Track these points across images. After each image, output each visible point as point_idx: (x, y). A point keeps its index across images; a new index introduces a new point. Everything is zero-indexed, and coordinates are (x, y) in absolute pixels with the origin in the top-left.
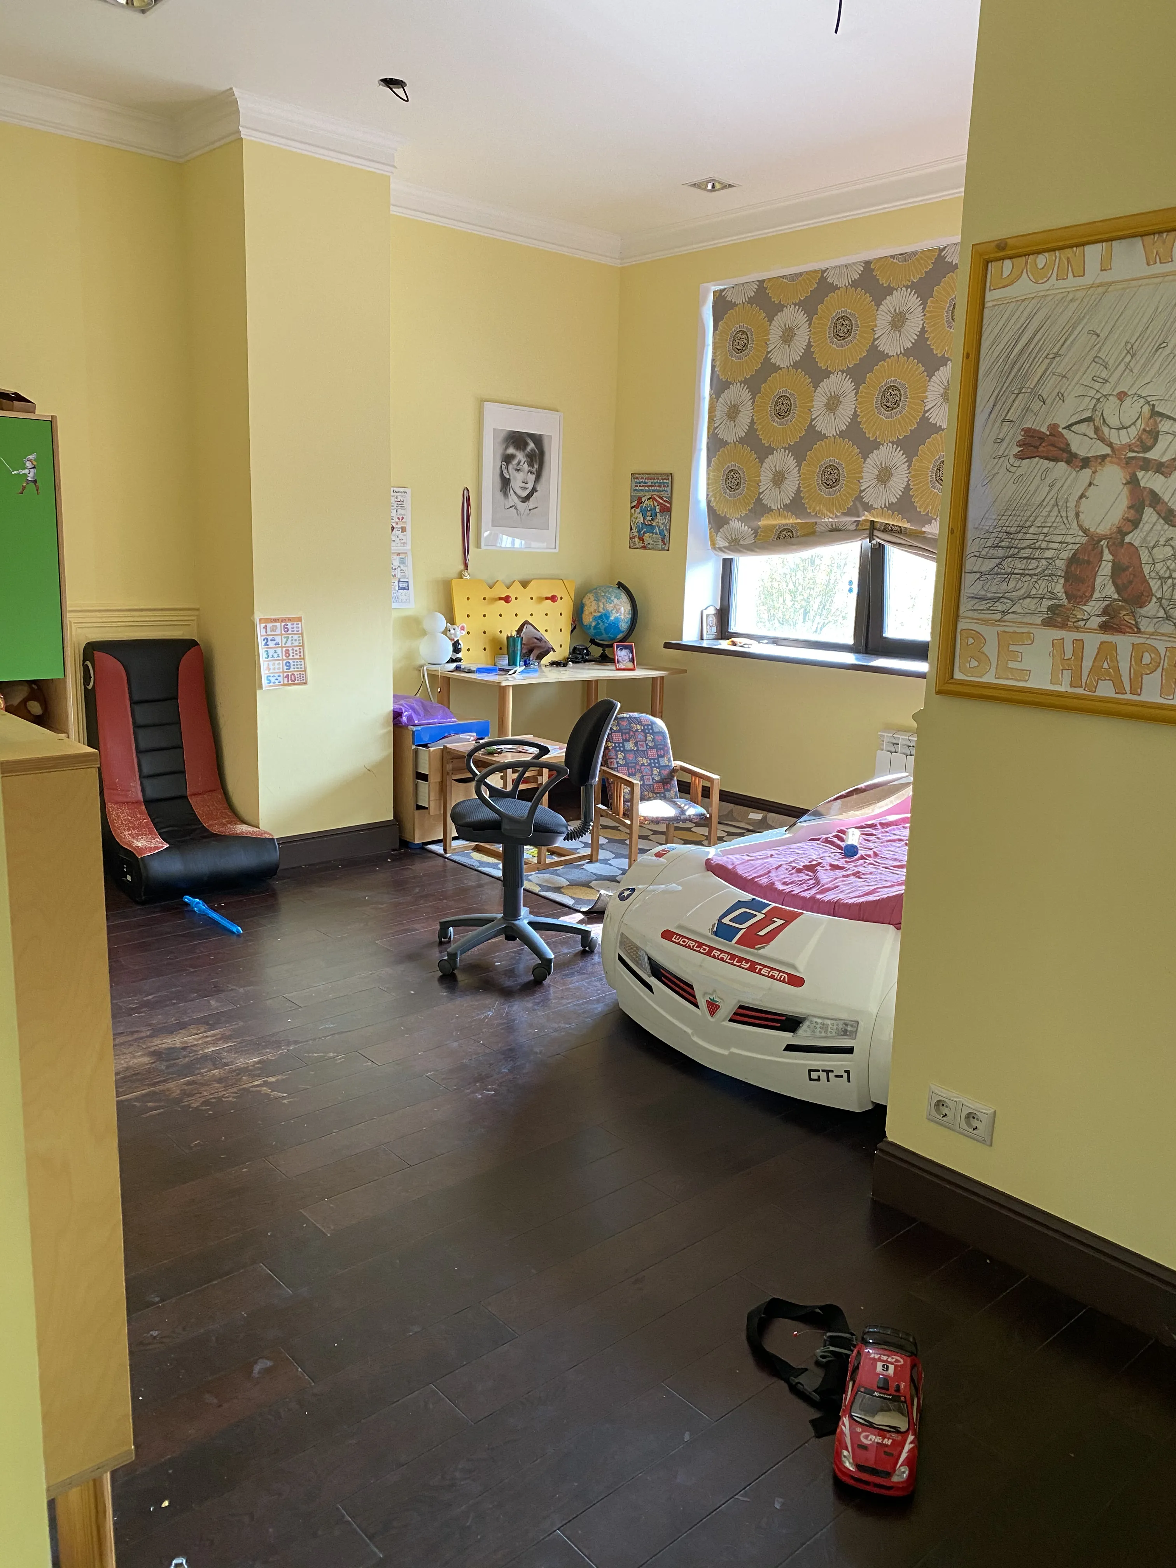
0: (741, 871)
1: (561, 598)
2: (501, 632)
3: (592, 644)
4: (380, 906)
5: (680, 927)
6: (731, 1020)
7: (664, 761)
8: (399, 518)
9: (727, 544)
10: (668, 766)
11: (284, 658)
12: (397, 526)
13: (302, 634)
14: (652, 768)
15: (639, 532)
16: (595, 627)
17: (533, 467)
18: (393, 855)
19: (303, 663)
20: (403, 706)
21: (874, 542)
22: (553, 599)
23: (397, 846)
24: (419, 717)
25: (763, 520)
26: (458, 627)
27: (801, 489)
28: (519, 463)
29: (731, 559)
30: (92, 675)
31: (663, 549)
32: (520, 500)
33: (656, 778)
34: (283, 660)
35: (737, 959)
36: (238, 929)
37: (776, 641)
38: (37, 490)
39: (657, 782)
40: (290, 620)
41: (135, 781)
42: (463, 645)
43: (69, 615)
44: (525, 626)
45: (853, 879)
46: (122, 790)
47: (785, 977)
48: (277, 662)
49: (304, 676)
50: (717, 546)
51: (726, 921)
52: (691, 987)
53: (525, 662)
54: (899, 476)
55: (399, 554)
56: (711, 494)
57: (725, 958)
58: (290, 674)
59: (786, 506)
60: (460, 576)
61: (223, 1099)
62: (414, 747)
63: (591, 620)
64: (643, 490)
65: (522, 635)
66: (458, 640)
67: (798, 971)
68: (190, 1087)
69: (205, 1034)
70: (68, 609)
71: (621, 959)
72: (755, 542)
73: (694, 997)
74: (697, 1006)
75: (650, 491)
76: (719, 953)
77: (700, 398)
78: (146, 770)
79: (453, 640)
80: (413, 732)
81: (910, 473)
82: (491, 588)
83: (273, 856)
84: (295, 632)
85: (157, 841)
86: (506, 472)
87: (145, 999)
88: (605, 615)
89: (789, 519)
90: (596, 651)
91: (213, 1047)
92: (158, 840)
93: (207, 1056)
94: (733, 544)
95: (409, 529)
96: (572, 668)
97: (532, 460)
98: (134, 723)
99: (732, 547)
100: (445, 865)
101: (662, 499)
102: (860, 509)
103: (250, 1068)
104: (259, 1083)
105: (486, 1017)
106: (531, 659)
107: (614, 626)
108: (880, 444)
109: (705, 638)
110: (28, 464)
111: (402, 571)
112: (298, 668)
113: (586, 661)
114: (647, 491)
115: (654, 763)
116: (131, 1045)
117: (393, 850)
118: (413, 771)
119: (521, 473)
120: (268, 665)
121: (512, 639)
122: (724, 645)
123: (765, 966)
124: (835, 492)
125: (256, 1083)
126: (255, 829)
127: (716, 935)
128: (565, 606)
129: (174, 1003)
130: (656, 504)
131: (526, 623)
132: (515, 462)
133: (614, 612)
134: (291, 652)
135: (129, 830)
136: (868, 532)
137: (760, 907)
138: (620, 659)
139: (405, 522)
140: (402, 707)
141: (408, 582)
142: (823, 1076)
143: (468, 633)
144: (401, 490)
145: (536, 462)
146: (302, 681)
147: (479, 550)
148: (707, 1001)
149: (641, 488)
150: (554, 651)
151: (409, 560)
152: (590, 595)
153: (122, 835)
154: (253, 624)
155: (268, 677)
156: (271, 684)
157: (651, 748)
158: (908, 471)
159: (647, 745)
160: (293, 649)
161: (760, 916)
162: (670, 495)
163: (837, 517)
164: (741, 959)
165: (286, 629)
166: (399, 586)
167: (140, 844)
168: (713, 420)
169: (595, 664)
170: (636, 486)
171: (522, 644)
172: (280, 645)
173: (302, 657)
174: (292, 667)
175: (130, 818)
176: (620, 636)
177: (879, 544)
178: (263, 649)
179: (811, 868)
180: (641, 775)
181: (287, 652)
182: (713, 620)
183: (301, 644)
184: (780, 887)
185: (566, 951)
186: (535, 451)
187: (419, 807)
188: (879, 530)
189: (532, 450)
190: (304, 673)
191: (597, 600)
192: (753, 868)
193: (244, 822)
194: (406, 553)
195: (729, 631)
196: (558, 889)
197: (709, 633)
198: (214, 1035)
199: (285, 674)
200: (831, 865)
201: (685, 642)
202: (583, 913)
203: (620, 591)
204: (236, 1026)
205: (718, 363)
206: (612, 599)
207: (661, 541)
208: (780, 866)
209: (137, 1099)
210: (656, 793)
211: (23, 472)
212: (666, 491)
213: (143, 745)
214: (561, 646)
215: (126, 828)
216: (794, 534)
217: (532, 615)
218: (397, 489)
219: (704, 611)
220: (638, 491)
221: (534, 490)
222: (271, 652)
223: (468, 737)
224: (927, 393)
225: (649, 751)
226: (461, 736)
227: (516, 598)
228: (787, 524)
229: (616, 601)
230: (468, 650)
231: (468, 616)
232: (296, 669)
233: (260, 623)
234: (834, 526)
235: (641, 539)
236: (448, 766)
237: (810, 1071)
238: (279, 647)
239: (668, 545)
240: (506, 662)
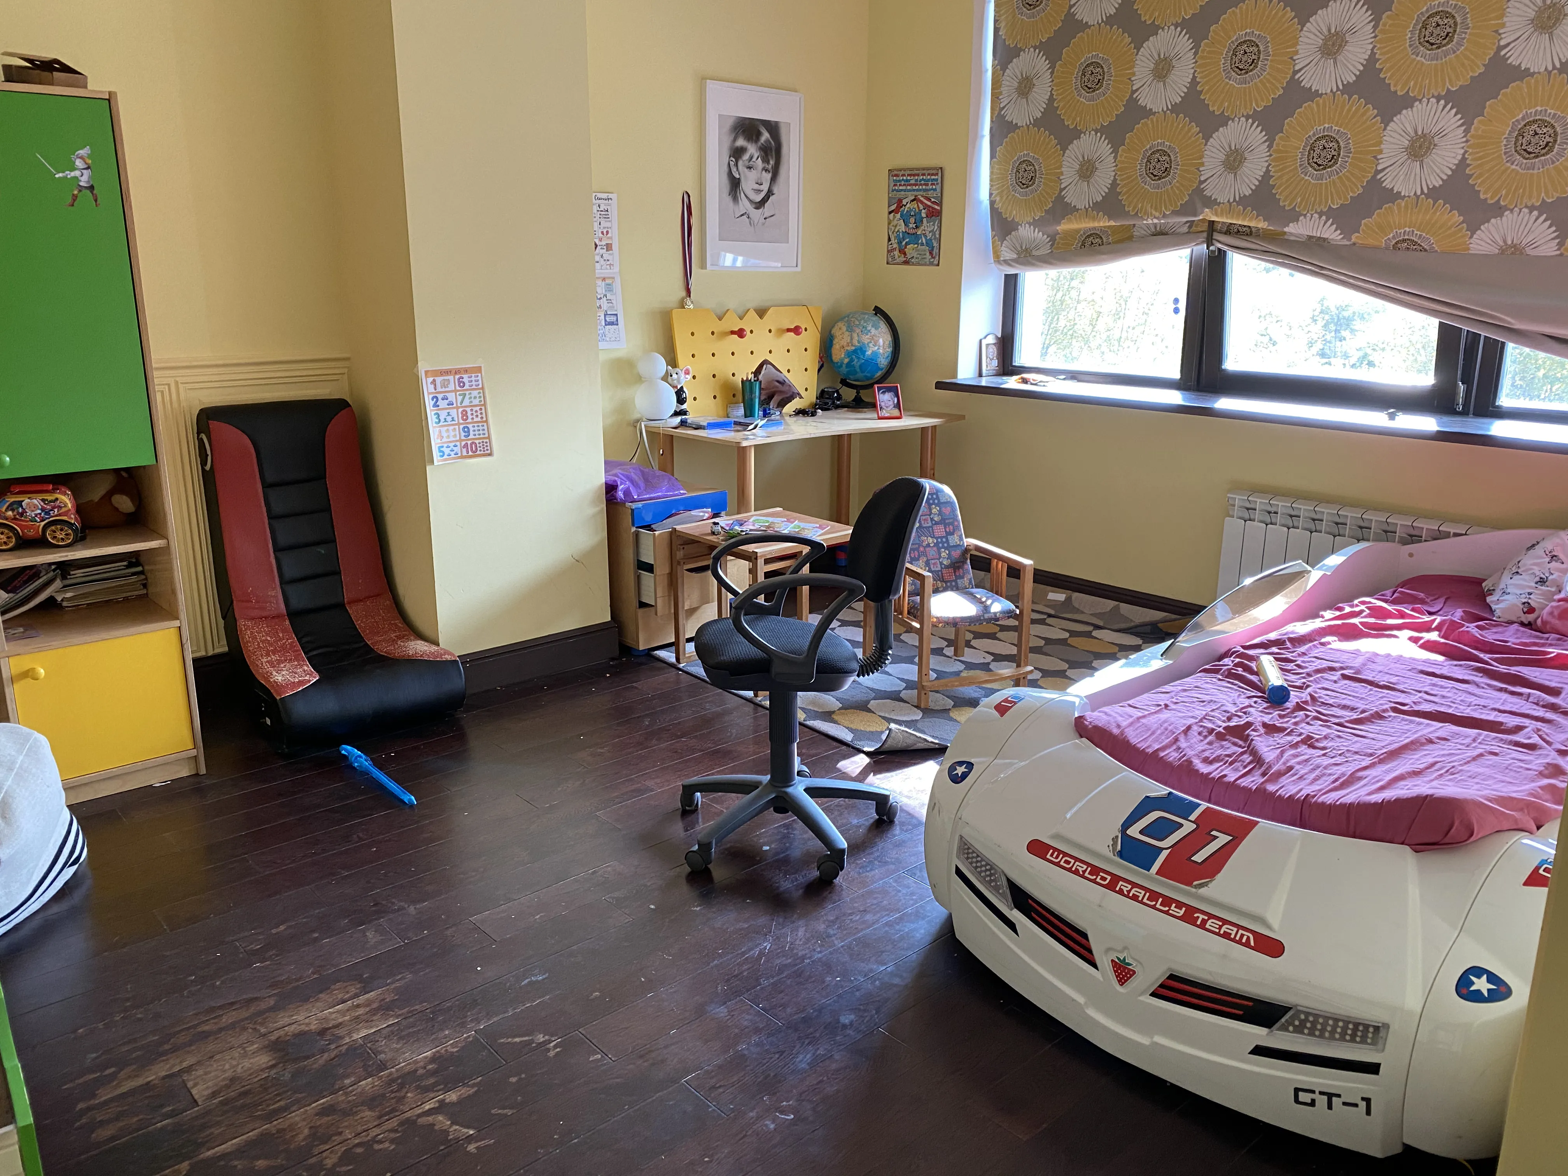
0: (1134, 737)
1: (806, 330)
2: (733, 375)
3: (843, 385)
4: (599, 750)
5: (1057, 836)
6: (1154, 994)
7: (954, 540)
8: (602, 233)
9: (1015, 256)
10: (959, 545)
11: (461, 421)
12: (601, 243)
13: (483, 388)
14: (939, 549)
15: (900, 243)
16: (848, 365)
17: (768, 163)
18: (612, 666)
19: (485, 427)
20: (618, 477)
21: (1212, 248)
22: (796, 330)
23: (617, 653)
24: (639, 491)
25: (1063, 223)
26: (682, 370)
27: (1118, 182)
28: (751, 158)
29: (1016, 275)
30: (209, 452)
31: (931, 264)
32: (754, 206)
33: (945, 563)
34: (459, 424)
35: (1161, 900)
36: (411, 799)
37: (1074, 376)
38: (96, 201)
39: (947, 567)
40: (466, 371)
41: (274, 589)
42: (688, 393)
43: (156, 374)
44: (765, 366)
45: (1303, 748)
46: (257, 602)
47: (1248, 938)
48: (452, 428)
49: (488, 444)
50: (1002, 259)
51: (1134, 831)
52: (1085, 936)
53: (764, 411)
54: (1255, 160)
55: (604, 279)
56: (995, 192)
57: (1141, 896)
58: (469, 442)
59: (1096, 204)
60: (682, 305)
61: (377, 1147)
62: (633, 529)
63: (843, 356)
64: (905, 190)
65: (760, 377)
66: (682, 387)
67: (1269, 927)
68: (325, 1119)
69: (356, 1002)
70: (154, 365)
71: (959, 872)
72: (1052, 252)
73: (1090, 951)
74: (1095, 966)
75: (914, 190)
76: (1130, 887)
77: (981, 71)
78: (289, 574)
79: (676, 387)
80: (632, 510)
81: (1271, 155)
82: (720, 319)
83: (458, 682)
84: (474, 387)
85: (304, 671)
86: (735, 170)
87: (274, 931)
88: (861, 349)
89: (1099, 221)
90: (849, 394)
91: (366, 1028)
92: (306, 668)
93: (356, 1049)
94: (1022, 256)
95: (615, 247)
96: (821, 417)
97: (767, 155)
98: (269, 511)
99: (1021, 259)
100: (678, 681)
101: (929, 200)
102: (1199, 205)
103: (421, 1072)
104: (432, 1106)
105: (761, 954)
106: (771, 407)
107: (871, 362)
108: (1228, 118)
109: (984, 375)
110: (79, 163)
111: (609, 301)
112: (480, 435)
113: (837, 407)
114: (910, 191)
115: (942, 543)
116: (245, 1029)
117: (613, 659)
118: (634, 560)
119: (753, 172)
120: (440, 432)
121: (748, 383)
122: (1012, 383)
123: (1211, 916)
124: (1165, 184)
125: (427, 1107)
126: (434, 648)
127: (1121, 857)
128: (811, 339)
129: (316, 939)
130: (921, 207)
131: (765, 362)
132: (746, 157)
133: (871, 345)
134: (469, 413)
135: (268, 655)
136: (1205, 235)
137: (1185, 810)
138: (883, 404)
139: (611, 238)
140: (616, 479)
141: (616, 315)
142: (1322, 1101)
143: (694, 377)
144: (604, 196)
145: (772, 158)
146: (486, 452)
147: (704, 271)
148: (1112, 961)
149: (901, 188)
150: (801, 397)
151: (617, 286)
152: (840, 324)
153: (259, 663)
154: (417, 378)
155: (439, 447)
156: (446, 457)
157: (937, 523)
158: (1268, 154)
159: (932, 519)
160: (472, 410)
161: (1188, 827)
162: (939, 195)
163: (1165, 216)
164: (1168, 901)
165: (461, 384)
166: (605, 320)
167: (279, 678)
168: (998, 98)
169: (848, 411)
170: (895, 185)
171: (760, 389)
172: (455, 405)
173: (485, 419)
174: (472, 433)
175: (269, 638)
176: (879, 374)
177: (1219, 250)
178: (431, 411)
179: (1239, 733)
180: (925, 559)
181: (464, 414)
182: (994, 350)
183: (483, 403)
184: (1204, 769)
185: (855, 821)
186: (770, 143)
187: (643, 605)
188: (1220, 232)
189: (767, 141)
190: (488, 440)
191: (850, 329)
192: (1150, 733)
193: (421, 636)
194: (613, 278)
195: (1014, 364)
196: (828, 716)
197: (989, 368)
198: (368, 1003)
199: (463, 443)
200: (1265, 725)
201: (961, 379)
202: (868, 754)
203: (877, 318)
204: (403, 982)
205: (1003, 25)
206: (869, 328)
207: (928, 254)
208: (1189, 728)
209: (240, 1152)
210: (946, 582)
211: (73, 174)
212: (935, 190)
213: (282, 541)
214: (806, 390)
215: (264, 653)
216: (1104, 241)
217: (770, 352)
218: (600, 195)
219: (983, 341)
220: (898, 191)
221: (770, 193)
222: (443, 414)
223: (701, 514)
224: (1298, 47)
225: (935, 527)
226: (694, 513)
227: (751, 332)
228: (1094, 228)
229: (873, 331)
230: (695, 399)
231: (693, 356)
232: (477, 436)
233: (426, 376)
234: (1158, 229)
235: (903, 252)
236: (678, 552)
237: (1297, 1090)
238: (454, 408)
239: (937, 258)
240: (741, 411)
